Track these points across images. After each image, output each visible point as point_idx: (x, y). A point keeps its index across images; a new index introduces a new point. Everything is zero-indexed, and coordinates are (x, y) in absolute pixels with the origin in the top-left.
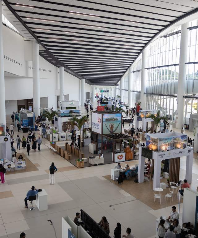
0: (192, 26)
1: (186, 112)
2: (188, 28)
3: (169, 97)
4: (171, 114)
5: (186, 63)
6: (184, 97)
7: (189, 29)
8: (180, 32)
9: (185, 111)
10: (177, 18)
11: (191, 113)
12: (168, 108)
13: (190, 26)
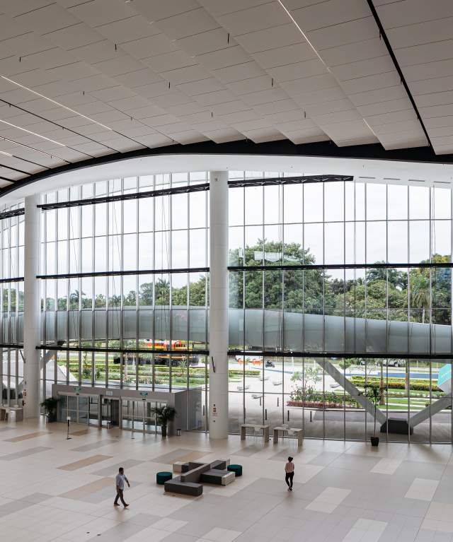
0: (48, 203)
1: (45, 380)
2: (39, 206)
3: (6, 349)
4: (13, 385)
5: (38, 277)
6: (37, 348)
7: (41, 209)
8: (24, 213)
9: (42, 377)
10: (12, 183)
11: (56, 381)
12: (6, 374)
13: (43, 203)
